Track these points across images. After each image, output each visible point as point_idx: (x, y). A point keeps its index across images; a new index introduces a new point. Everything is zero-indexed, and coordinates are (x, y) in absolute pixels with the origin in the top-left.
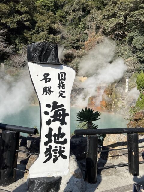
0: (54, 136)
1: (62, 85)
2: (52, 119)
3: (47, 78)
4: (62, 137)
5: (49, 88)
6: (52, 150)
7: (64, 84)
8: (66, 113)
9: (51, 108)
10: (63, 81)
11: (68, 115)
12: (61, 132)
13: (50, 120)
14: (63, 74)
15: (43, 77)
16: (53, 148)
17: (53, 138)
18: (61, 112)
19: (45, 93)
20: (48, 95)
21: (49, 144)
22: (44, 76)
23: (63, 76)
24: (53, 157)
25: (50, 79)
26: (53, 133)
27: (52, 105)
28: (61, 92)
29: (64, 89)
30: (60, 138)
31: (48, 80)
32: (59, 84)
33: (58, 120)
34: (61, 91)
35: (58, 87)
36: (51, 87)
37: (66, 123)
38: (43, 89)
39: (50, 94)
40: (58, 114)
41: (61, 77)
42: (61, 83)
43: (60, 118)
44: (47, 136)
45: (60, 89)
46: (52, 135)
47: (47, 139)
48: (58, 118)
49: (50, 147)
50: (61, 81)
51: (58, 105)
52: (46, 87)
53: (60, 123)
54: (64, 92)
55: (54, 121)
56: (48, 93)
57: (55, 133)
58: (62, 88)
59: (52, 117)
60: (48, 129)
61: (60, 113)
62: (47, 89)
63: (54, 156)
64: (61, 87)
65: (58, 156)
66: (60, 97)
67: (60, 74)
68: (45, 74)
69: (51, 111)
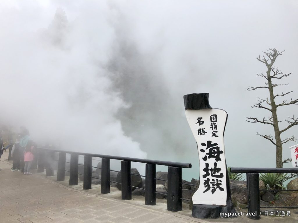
0: (211, 170)
1: (214, 126)
2: (208, 156)
3: (200, 121)
4: (218, 172)
5: (203, 129)
6: (210, 182)
7: (217, 125)
8: (220, 150)
9: (206, 146)
10: (215, 122)
11: (222, 152)
12: (217, 167)
13: (206, 157)
14: (215, 116)
15: (197, 121)
16: (211, 181)
17: (210, 172)
18: (216, 150)
19: (200, 134)
20: (202, 135)
21: (207, 177)
22: (198, 119)
23: (215, 118)
24: (211, 189)
25: (203, 122)
26: (210, 168)
27: (206, 144)
28: (213, 133)
29: (216, 129)
30: (216, 173)
31: (201, 123)
32: (212, 125)
33: (213, 157)
34: (214, 131)
35: (211, 128)
36: (204, 129)
37: (220, 160)
38: (198, 130)
39: (204, 135)
40: (213, 151)
41: (212, 119)
42: (213, 124)
43: (214, 155)
44: (204, 170)
45: (212, 129)
46: (209, 169)
47: (205, 173)
48: (213, 155)
49: (208, 179)
50: (213, 123)
51: (212, 143)
52: (200, 129)
53: (215, 160)
54: (217, 132)
55: (209, 157)
56: (202, 134)
57: (211, 168)
58: (215, 129)
59: (207, 154)
60: (205, 165)
61: (214, 150)
62: (201, 130)
63: (212, 187)
64: (213, 128)
65: (216, 188)
66: (213, 136)
67: (212, 117)
68: (199, 118)
69: (206, 149)
